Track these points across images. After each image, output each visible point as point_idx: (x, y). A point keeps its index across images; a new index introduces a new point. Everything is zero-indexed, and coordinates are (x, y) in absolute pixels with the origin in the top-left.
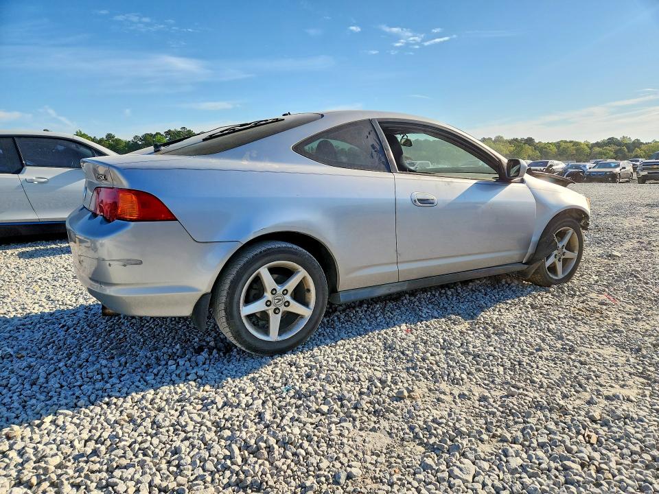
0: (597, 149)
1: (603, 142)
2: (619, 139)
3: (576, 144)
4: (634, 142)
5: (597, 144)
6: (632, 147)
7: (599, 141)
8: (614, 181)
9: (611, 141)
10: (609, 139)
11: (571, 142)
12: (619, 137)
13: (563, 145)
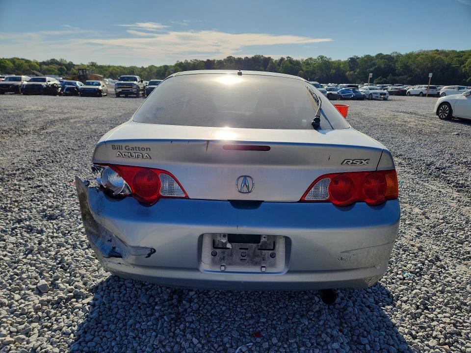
0: (45, 67)
1: (48, 62)
2: (58, 60)
3: (27, 61)
4: (69, 64)
5: (44, 63)
6: (69, 67)
7: (45, 61)
8: (100, 96)
9: (53, 62)
10: (52, 60)
11: (22, 59)
12: (58, 59)
13: (17, 62)
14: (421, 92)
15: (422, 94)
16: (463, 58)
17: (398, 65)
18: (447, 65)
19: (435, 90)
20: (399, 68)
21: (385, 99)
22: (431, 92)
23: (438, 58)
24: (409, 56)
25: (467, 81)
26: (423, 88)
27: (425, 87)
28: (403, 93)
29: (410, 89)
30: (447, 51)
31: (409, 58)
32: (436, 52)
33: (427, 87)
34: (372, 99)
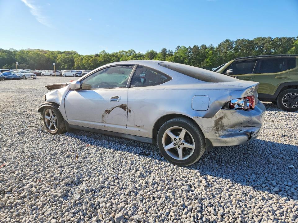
14: (51, 74)
15: (51, 75)
16: (55, 55)
17: (17, 57)
18: (48, 59)
19: (58, 72)
20: (18, 59)
21: (34, 78)
22: (56, 73)
23: (41, 54)
24: (22, 52)
25: (61, 67)
26: (51, 72)
27: (52, 71)
28: (39, 75)
29: (43, 72)
30: (45, 51)
31: (23, 53)
32: (38, 50)
33: (54, 71)
34: (26, 79)
